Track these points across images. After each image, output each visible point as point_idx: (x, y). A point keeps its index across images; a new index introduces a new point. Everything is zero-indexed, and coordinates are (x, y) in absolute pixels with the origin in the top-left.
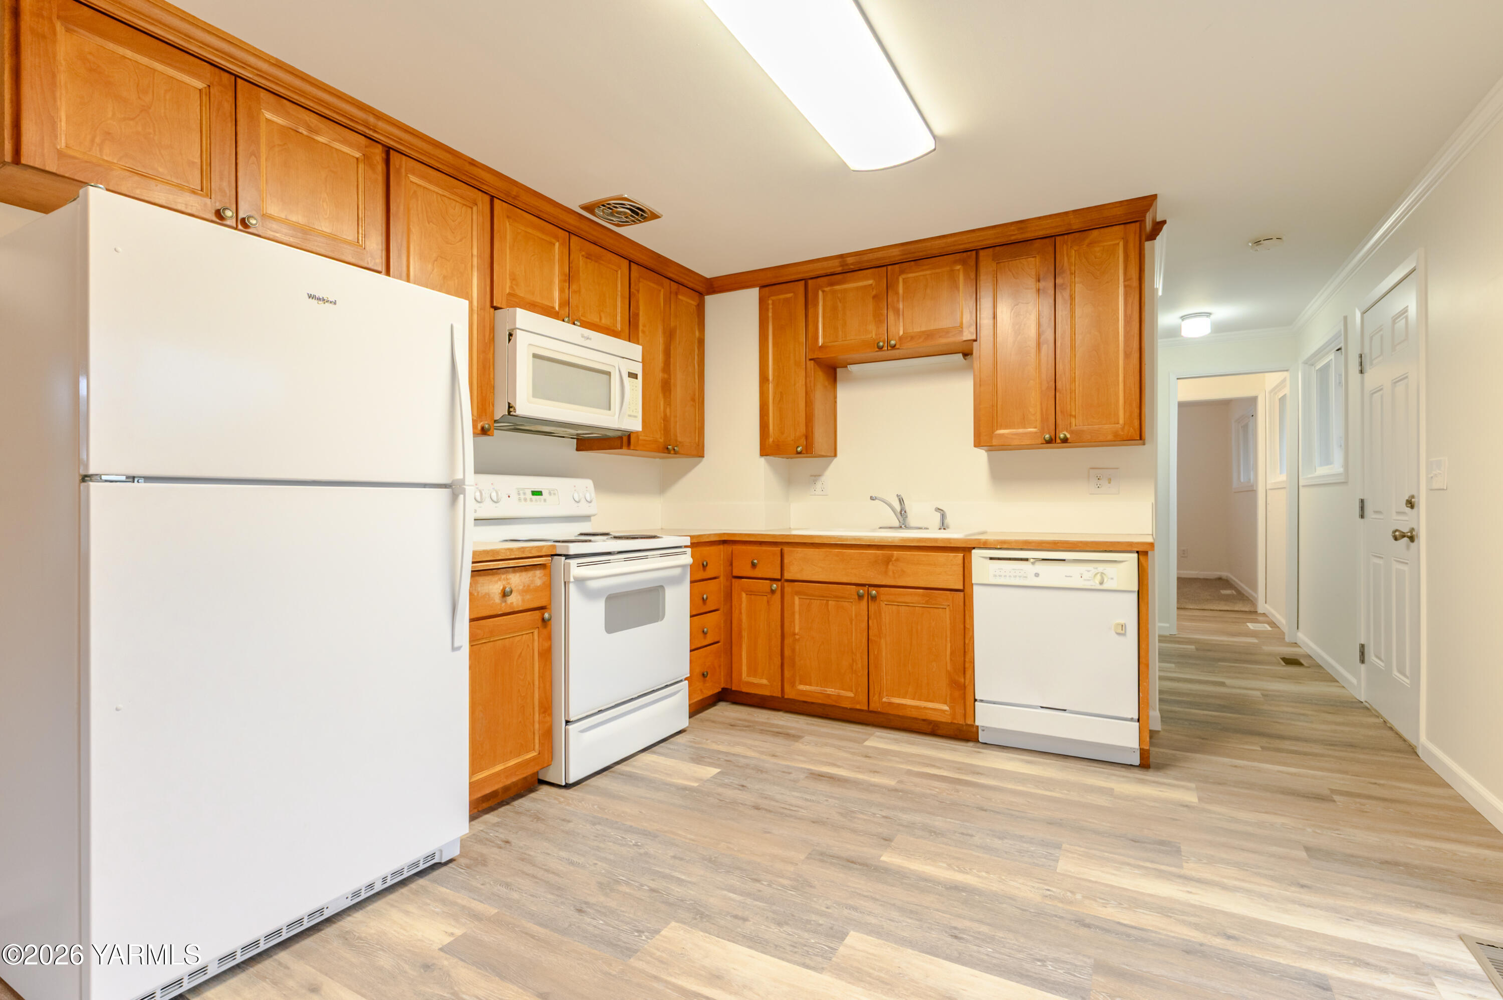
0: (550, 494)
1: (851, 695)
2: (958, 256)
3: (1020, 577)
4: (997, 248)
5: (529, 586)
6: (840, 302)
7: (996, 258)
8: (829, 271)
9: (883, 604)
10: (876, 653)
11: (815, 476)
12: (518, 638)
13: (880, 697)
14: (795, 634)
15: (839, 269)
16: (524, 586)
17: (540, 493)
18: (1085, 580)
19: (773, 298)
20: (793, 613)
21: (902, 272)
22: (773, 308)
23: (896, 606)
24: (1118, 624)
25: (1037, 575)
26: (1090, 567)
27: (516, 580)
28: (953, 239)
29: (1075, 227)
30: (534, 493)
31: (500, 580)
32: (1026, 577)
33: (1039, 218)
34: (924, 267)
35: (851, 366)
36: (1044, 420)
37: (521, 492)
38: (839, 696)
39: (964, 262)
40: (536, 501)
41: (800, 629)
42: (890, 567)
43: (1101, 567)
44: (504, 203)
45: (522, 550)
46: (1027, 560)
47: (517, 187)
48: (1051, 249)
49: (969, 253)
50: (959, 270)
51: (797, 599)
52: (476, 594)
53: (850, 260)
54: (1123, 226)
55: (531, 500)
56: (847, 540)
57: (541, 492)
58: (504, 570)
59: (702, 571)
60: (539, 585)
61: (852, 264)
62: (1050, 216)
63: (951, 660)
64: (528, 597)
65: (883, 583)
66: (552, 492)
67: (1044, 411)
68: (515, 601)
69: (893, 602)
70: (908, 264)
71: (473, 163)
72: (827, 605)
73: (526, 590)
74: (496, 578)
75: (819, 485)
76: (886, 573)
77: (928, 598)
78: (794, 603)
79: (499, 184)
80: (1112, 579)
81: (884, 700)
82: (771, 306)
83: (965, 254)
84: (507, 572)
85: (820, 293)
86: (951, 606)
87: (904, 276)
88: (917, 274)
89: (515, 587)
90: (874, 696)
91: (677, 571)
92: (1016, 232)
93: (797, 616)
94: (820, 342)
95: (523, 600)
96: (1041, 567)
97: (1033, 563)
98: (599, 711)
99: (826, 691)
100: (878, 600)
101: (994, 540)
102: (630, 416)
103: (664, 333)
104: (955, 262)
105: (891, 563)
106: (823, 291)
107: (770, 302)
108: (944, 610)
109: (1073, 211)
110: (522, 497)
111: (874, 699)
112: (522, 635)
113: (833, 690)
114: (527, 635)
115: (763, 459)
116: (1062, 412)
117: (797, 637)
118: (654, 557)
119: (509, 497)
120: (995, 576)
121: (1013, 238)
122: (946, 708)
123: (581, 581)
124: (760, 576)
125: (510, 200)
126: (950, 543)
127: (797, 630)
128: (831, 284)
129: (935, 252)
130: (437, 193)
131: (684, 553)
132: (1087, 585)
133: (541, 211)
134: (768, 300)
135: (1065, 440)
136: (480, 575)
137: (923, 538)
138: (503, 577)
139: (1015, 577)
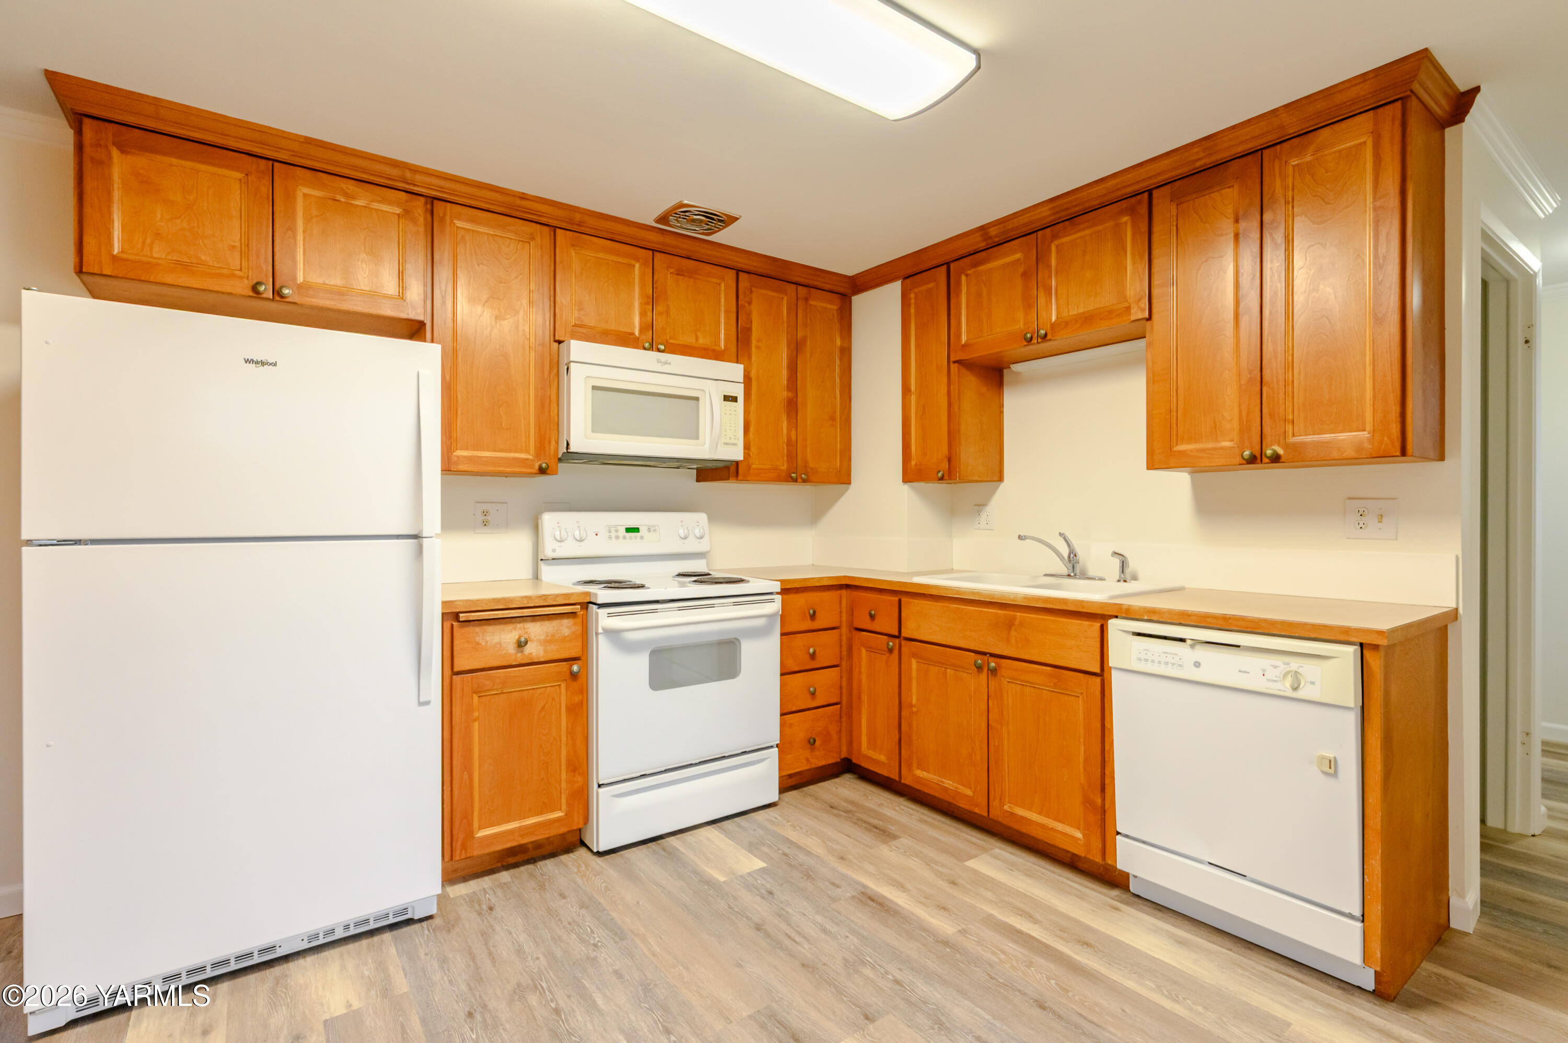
0: (649, 530)
1: (969, 793)
2: (1124, 204)
3: (1173, 664)
4: (1178, 183)
5: (553, 636)
6: (985, 286)
7: (1177, 198)
8: (972, 249)
9: (1005, 681)
10: (996, 744)
11: (979, 505)
12: (539, 691)
13: (1002, 804)
14: (911, 706)
15: (982, 245)
16: (547, 636)
17: (636, 530)
18: (1269, 680)
19: (916, 290)
20: (910, 679)
21: (1055, 237)
22: (915, 303)
23: (1020, 686)
24: (1323, 758)
25: (1197, 664)
26: (1278, 661)
27: (536, 630)
28: (1114, 182)
29: (1292, 130)
30: (629, 530)
31: (515, 630)
32: (1180, 666)
33: (1234, 127)
34: (1082, 226)
35: (1014, 365)
36: (1244, 429)
37: (613, 530)
38: (957, 793)
39: (1132, 211)
40: (631, 538)
41: (918, 700)
42: (1013, 633)
43: (1295, 664)
44: (568, 232)
45: (544, 597)
46: (1182, 640)
47: (580, 213)
48: (1256, 171)
49: (1139, 197)
50: (1126, 223)
51: (914, 662)
52: (483, 644)
53: (993, 231)
54: (1371, 113)
55: (624, 538)
56: (964, 593)
57: (638, 529)
58: (521, 619)
59: (809, 621)
60: (566, 634)
61: (996, 236)
62: (1249, 121)
63: (1085, 769)
64: (552, 647)
65: (1005, 653)
66: (652, 529)
67: (1244, 414)
68: (534, 650)
69: (1016, 680)
70: (1061, 225)
71: (524, 197)
72: (945, 673)
73: (549, 640)
74: (510, 627)
75: (983, 516)
76: (1008, 640)
77: (1056, 681)
78: (911, 667)
79: (559, 213)
80: (1313, 683)
81: (1006, 807)
82: (913, 301)
83: (1133, 200)
84: (525, 621)
85: (963, 278)
86: (1085, 694)
87: (1057, 242)
88: (1074, 236)
89: (535, 637)
90: (994, 801)
91: (761, 622)
92: (1202, 155)
93: (914, 684)
94: (964, 339)
95: (545, 651)
96: (1203, 653)
97: (1192, 646)
98: (641, 776)
99: (944, 783)
100: (999, 674)
101: (1140, 608)
102: (727, 444)
103: (788, 346)
104: (1121, 213)
105: (1013, 628)
106: (967, 275)
107: (912, 296)
108: (1077, 698)
109: (1286, 106)
110: (613, 534)
111: (995, 803)
112: (546, 687)
113: (951, 783)
114: (552, 688)
115: (906, 488)
116: (1271, 415)
117: (914, 709)
119: (597, 535)
120: (1140, 659)
121: (1199, 164)
122: (1079, 835)
123: (613, 634)
124: (878, 630)
125: (576, 228)
126: (1083, 607)
127: (914, 702)
128: (975, 265)
129: (1095, 203)
130: (488, 234)
131: (772, 601)
132: (1274, 688)
133: (613, 233)
134: (910, 293)
135: (1276, 459)
136: (490, 625)
137: (1050, 598)
138: (519, 626)
139: (1167, 663)
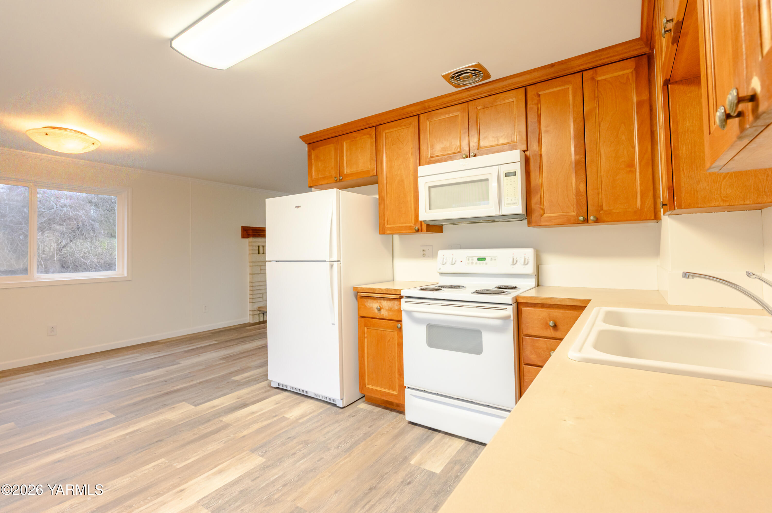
0: (491, 259)
5: (391, 308)
12: (388, 332)
16: (389, 308)
17: (484, 259)
27: (385, 304)
30: (479, 259)
31: (377, 303)
37: (471, 259)
40: (480, 263)
44: (425, 114)
45: (387, 290)
47: (426, 103)
52: (367, 306)
55: (476, 263)
57: (485, 258)
58: (379, 298)
59: (552, 330)
60: (396, 308)
64: (391, 313)
66: (493, 258)
68: (384, 313)
73: (390, 310)
74: (375, 301)
79: (418, 108)
84: (381, 299)
89: (385, 307)
95: (388, 315)
98: (425, 391)
110: (470, 261)
112: (390, 331)
114: (393, 333)
118: (469, 307)
119: (461, 261)
123: (409, 313)
125: (428, 110)
130: (395, 131)
136: (369, 299)
138: (379, 301)
